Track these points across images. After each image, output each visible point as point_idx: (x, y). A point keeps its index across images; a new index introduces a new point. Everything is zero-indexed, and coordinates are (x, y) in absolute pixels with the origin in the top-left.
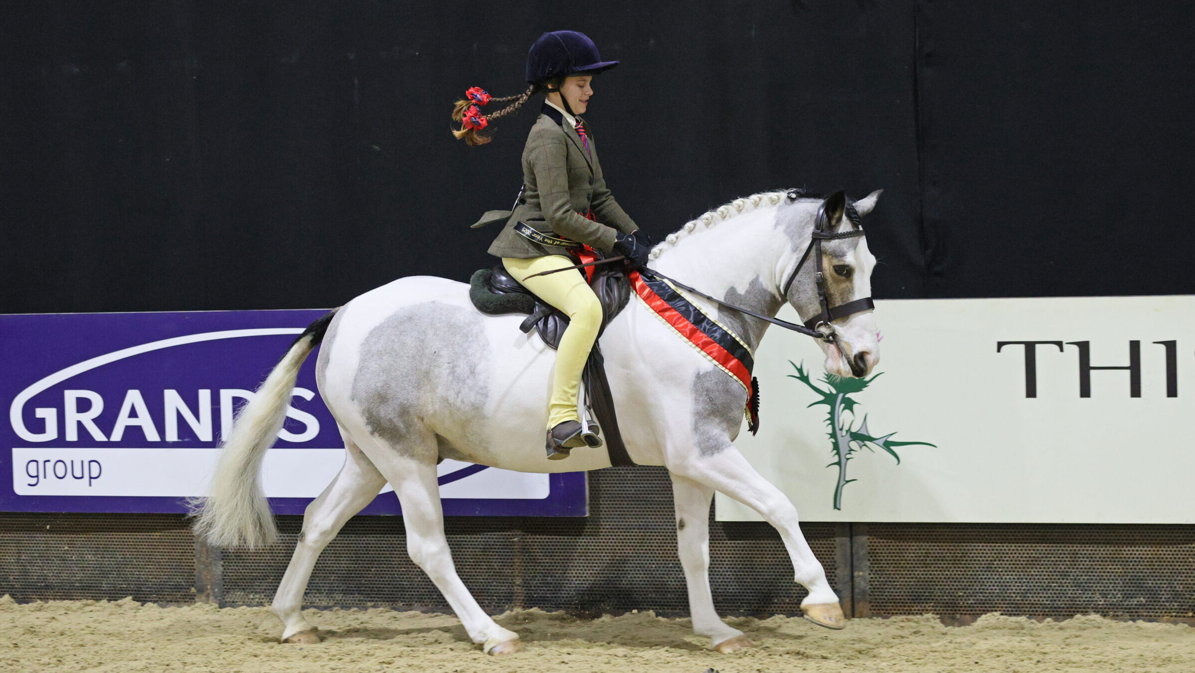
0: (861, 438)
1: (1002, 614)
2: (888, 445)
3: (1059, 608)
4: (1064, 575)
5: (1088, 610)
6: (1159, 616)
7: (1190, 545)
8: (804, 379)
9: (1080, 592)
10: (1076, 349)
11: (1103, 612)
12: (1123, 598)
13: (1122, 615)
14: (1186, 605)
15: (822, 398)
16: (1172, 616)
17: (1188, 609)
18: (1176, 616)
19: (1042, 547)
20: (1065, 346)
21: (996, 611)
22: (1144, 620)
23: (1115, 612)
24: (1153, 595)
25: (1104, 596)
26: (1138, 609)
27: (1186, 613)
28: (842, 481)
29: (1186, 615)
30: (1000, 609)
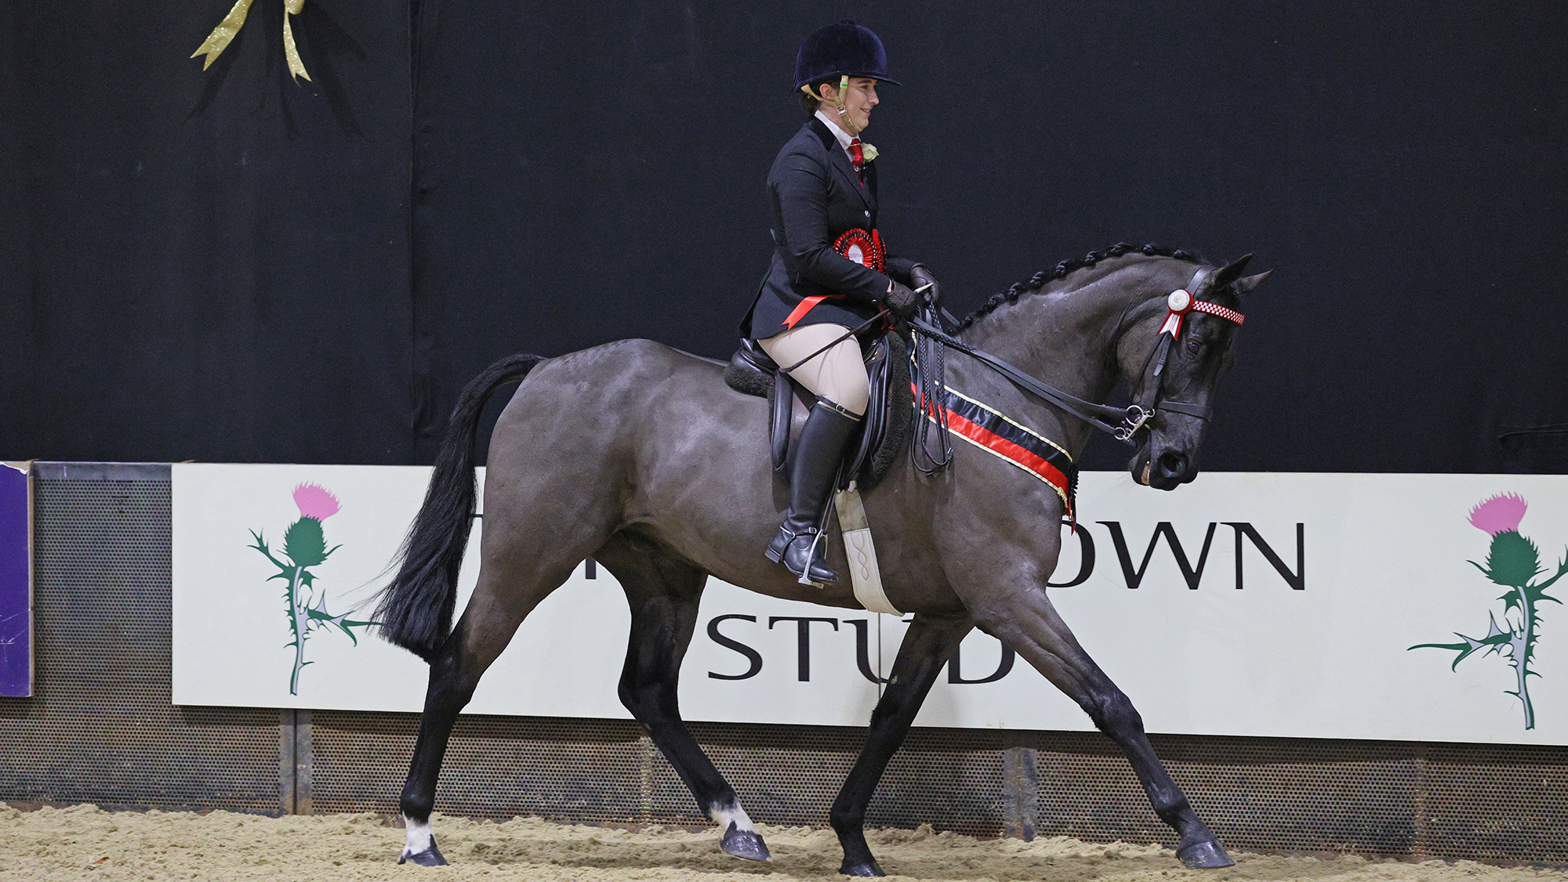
0: (318, 615)
1: (444, 815)
2: (345, 625)
3: (501, 809)
4: (507, 772)
5: (530, 812)
6: (600, 821)
7: (632, 743)
8: (264, 549)
9: (522, 792)
11: (544, 815)
12: (565, 799)
13: (563, 819)
14: (627, 809)
15: (281, 571)
16: (613, 821)
17: (629, 814)
18: (617, 821)
19: (485, 742)
21: (438, 811)
22: (585, 824)
23: (557, 815)
24: (596, 797)
25: (546, 796)
26: (580, 812)
27: (627, 818)
28: (299, 664)
29: (627, 820)
30: (442, 808)
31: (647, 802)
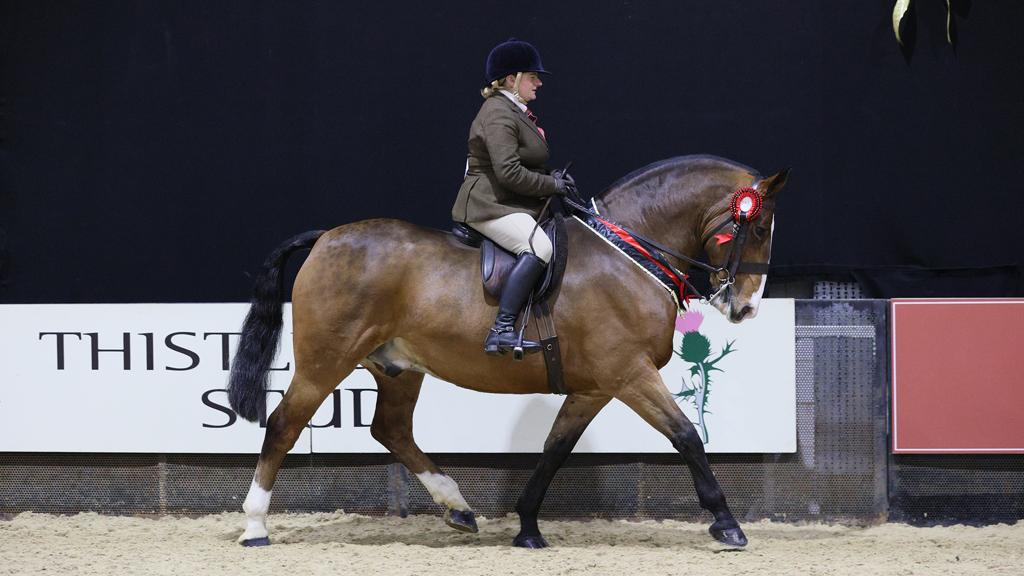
1: (33, 512)
3: (70, 508)
4: (74, 486)
5: (88, 509)
6: (134, 513)
7: (153, 467)
9: (83, 497)
10: (89, 338)
11: (98, 511)
12: (111, 501)
13: (110, 513)
14: (150, 506)
16: (142, 513)
17: (152, 509)
18: (144, 513)
19: (59, 468)
20: (82, 336)
21: (30, 510)
22: (124, 516)
23: (106, 511)
24: (130, 500)
25: (99, 500)
26: (120, 508)
27: (151, 511)
29: (150, 512)
30: (32, 509)
31: (163, 502)
